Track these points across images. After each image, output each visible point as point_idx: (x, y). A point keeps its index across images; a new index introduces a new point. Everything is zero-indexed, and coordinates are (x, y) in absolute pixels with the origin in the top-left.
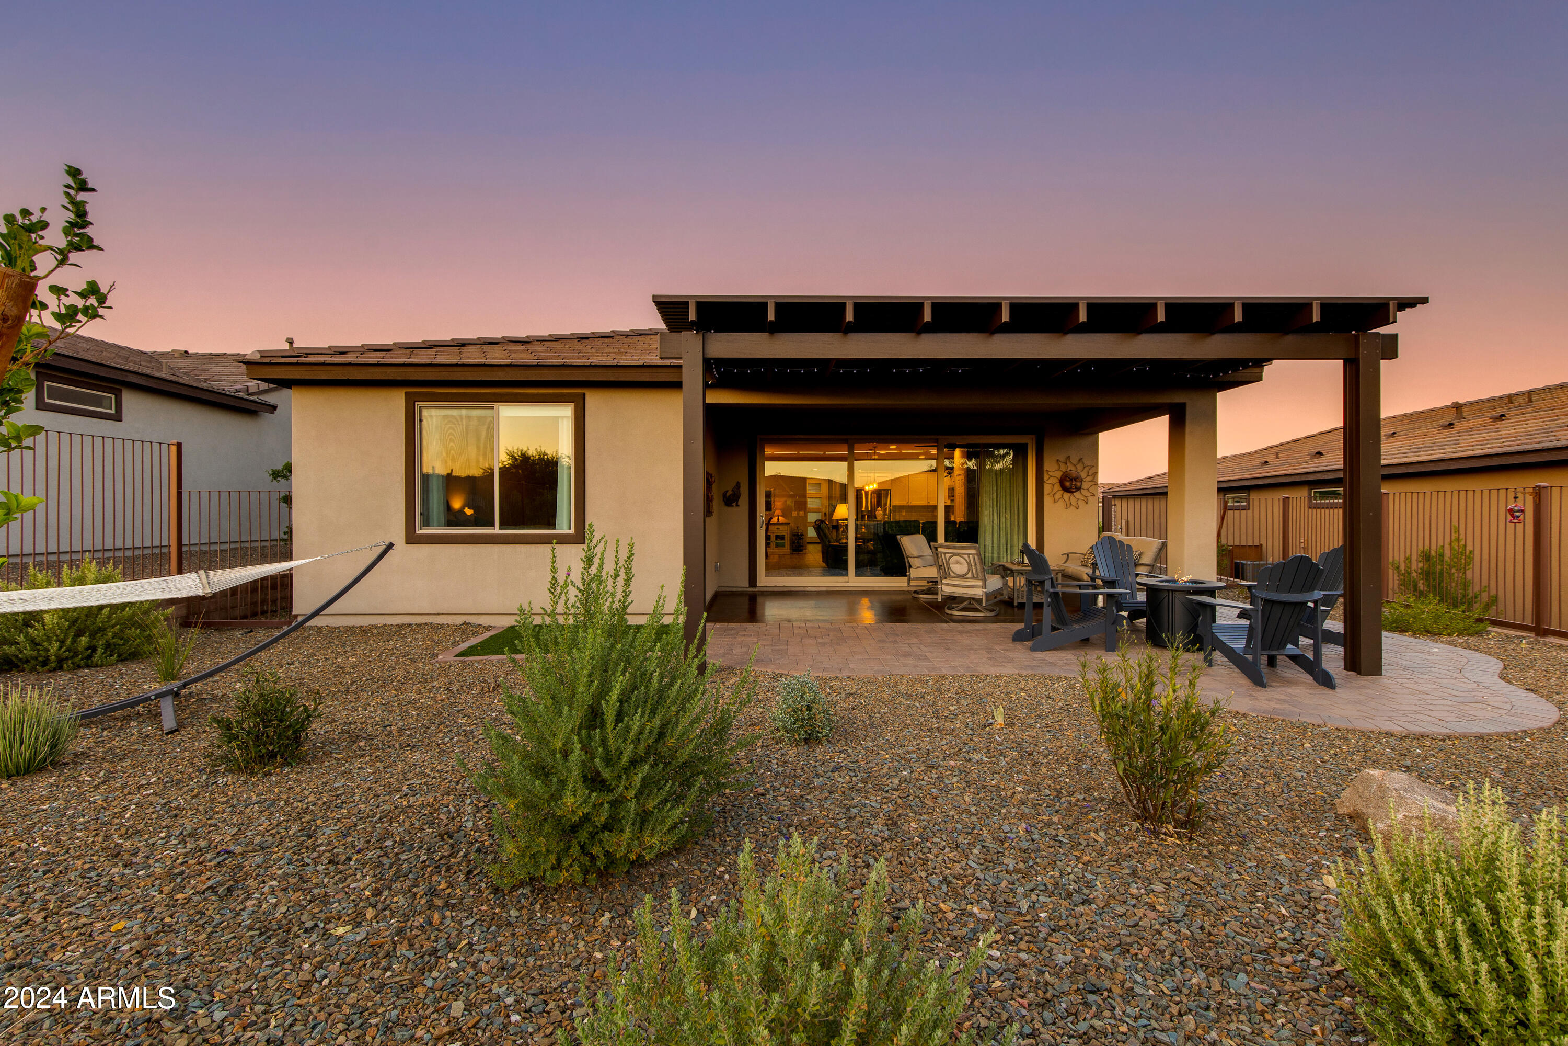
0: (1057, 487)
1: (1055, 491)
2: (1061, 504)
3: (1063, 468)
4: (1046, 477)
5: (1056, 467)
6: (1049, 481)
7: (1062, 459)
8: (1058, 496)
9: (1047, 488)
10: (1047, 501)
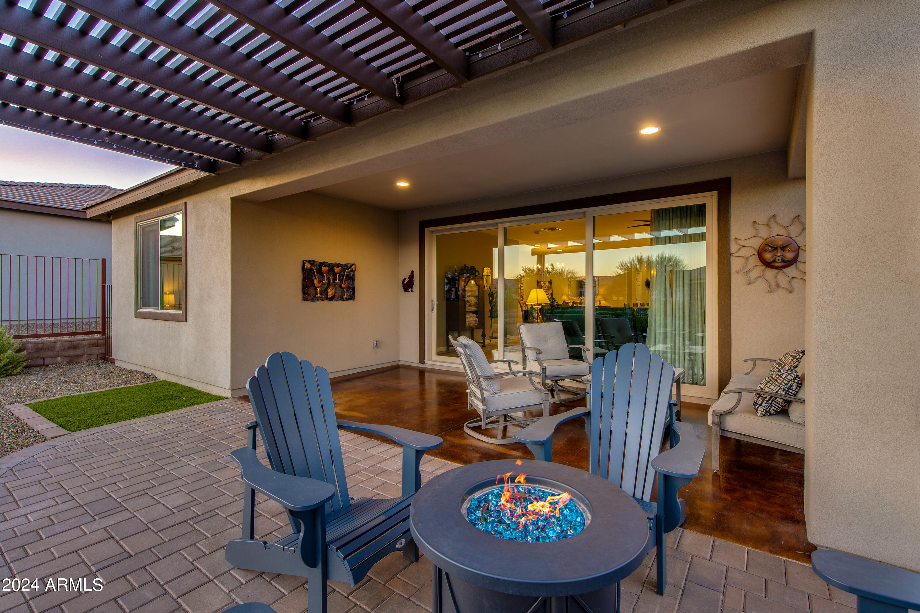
0: (754, 260)
1: (750, 266)
2: (761, 285)
3: (764, 233)
4: (734, 248)
5: (752, 233)
6: (740, 254)
7: (762, 218)
8: (754, 275)
9: (736, 264)
10: (737, 281)
